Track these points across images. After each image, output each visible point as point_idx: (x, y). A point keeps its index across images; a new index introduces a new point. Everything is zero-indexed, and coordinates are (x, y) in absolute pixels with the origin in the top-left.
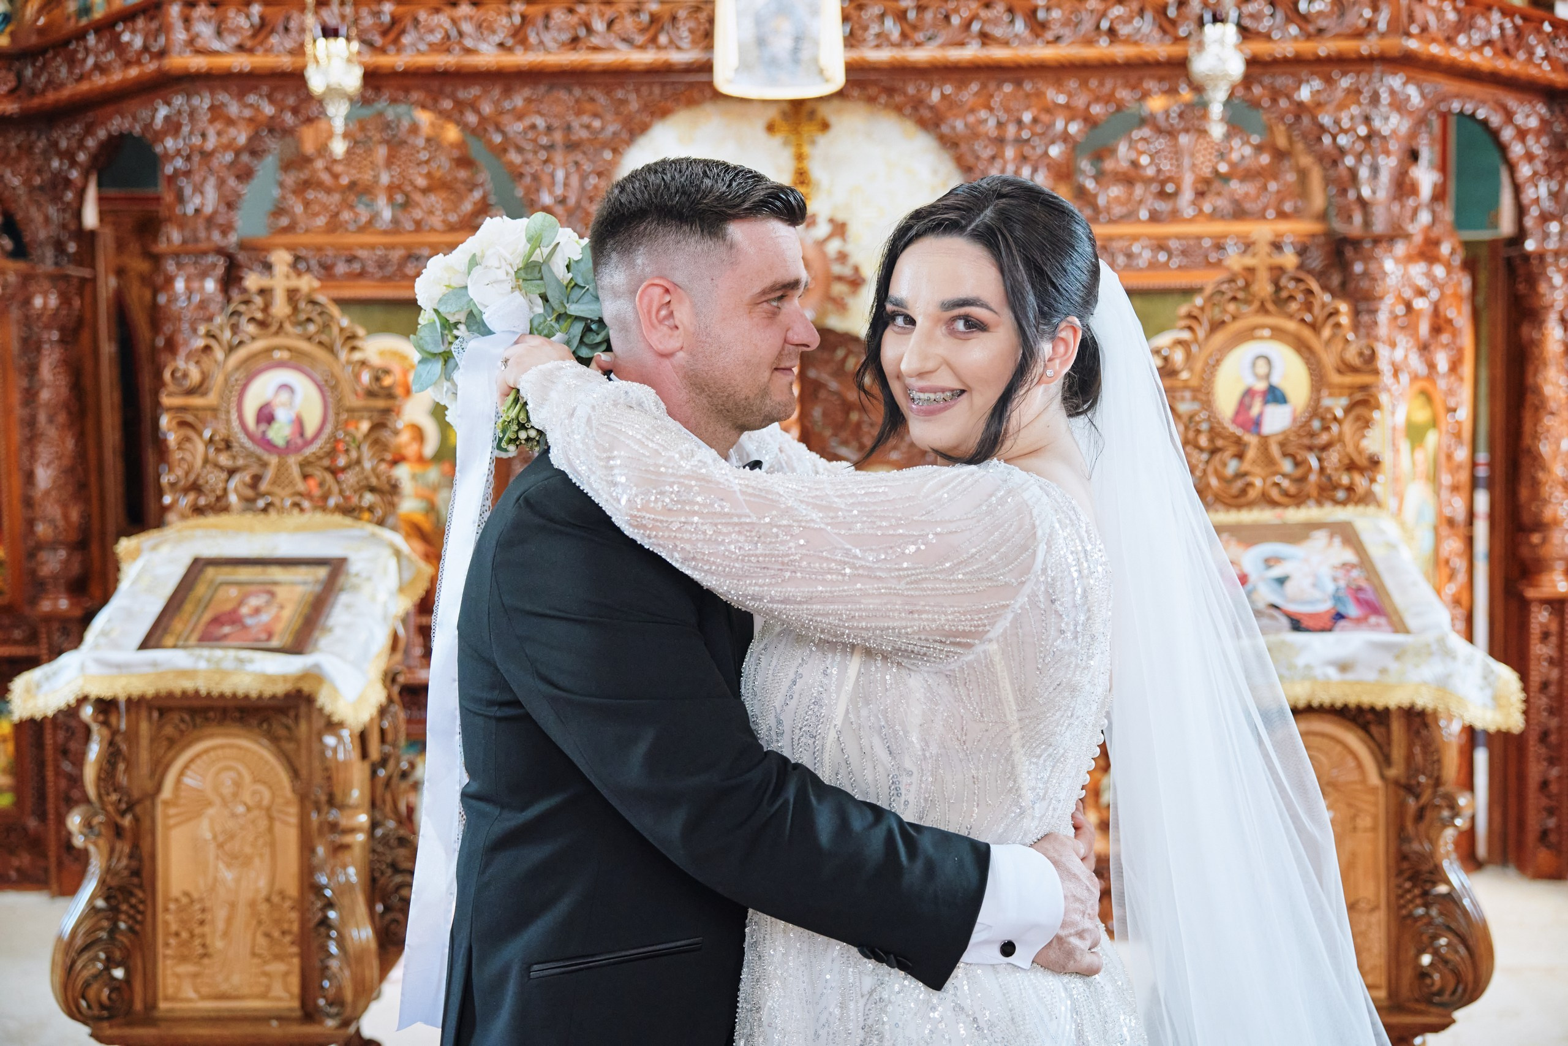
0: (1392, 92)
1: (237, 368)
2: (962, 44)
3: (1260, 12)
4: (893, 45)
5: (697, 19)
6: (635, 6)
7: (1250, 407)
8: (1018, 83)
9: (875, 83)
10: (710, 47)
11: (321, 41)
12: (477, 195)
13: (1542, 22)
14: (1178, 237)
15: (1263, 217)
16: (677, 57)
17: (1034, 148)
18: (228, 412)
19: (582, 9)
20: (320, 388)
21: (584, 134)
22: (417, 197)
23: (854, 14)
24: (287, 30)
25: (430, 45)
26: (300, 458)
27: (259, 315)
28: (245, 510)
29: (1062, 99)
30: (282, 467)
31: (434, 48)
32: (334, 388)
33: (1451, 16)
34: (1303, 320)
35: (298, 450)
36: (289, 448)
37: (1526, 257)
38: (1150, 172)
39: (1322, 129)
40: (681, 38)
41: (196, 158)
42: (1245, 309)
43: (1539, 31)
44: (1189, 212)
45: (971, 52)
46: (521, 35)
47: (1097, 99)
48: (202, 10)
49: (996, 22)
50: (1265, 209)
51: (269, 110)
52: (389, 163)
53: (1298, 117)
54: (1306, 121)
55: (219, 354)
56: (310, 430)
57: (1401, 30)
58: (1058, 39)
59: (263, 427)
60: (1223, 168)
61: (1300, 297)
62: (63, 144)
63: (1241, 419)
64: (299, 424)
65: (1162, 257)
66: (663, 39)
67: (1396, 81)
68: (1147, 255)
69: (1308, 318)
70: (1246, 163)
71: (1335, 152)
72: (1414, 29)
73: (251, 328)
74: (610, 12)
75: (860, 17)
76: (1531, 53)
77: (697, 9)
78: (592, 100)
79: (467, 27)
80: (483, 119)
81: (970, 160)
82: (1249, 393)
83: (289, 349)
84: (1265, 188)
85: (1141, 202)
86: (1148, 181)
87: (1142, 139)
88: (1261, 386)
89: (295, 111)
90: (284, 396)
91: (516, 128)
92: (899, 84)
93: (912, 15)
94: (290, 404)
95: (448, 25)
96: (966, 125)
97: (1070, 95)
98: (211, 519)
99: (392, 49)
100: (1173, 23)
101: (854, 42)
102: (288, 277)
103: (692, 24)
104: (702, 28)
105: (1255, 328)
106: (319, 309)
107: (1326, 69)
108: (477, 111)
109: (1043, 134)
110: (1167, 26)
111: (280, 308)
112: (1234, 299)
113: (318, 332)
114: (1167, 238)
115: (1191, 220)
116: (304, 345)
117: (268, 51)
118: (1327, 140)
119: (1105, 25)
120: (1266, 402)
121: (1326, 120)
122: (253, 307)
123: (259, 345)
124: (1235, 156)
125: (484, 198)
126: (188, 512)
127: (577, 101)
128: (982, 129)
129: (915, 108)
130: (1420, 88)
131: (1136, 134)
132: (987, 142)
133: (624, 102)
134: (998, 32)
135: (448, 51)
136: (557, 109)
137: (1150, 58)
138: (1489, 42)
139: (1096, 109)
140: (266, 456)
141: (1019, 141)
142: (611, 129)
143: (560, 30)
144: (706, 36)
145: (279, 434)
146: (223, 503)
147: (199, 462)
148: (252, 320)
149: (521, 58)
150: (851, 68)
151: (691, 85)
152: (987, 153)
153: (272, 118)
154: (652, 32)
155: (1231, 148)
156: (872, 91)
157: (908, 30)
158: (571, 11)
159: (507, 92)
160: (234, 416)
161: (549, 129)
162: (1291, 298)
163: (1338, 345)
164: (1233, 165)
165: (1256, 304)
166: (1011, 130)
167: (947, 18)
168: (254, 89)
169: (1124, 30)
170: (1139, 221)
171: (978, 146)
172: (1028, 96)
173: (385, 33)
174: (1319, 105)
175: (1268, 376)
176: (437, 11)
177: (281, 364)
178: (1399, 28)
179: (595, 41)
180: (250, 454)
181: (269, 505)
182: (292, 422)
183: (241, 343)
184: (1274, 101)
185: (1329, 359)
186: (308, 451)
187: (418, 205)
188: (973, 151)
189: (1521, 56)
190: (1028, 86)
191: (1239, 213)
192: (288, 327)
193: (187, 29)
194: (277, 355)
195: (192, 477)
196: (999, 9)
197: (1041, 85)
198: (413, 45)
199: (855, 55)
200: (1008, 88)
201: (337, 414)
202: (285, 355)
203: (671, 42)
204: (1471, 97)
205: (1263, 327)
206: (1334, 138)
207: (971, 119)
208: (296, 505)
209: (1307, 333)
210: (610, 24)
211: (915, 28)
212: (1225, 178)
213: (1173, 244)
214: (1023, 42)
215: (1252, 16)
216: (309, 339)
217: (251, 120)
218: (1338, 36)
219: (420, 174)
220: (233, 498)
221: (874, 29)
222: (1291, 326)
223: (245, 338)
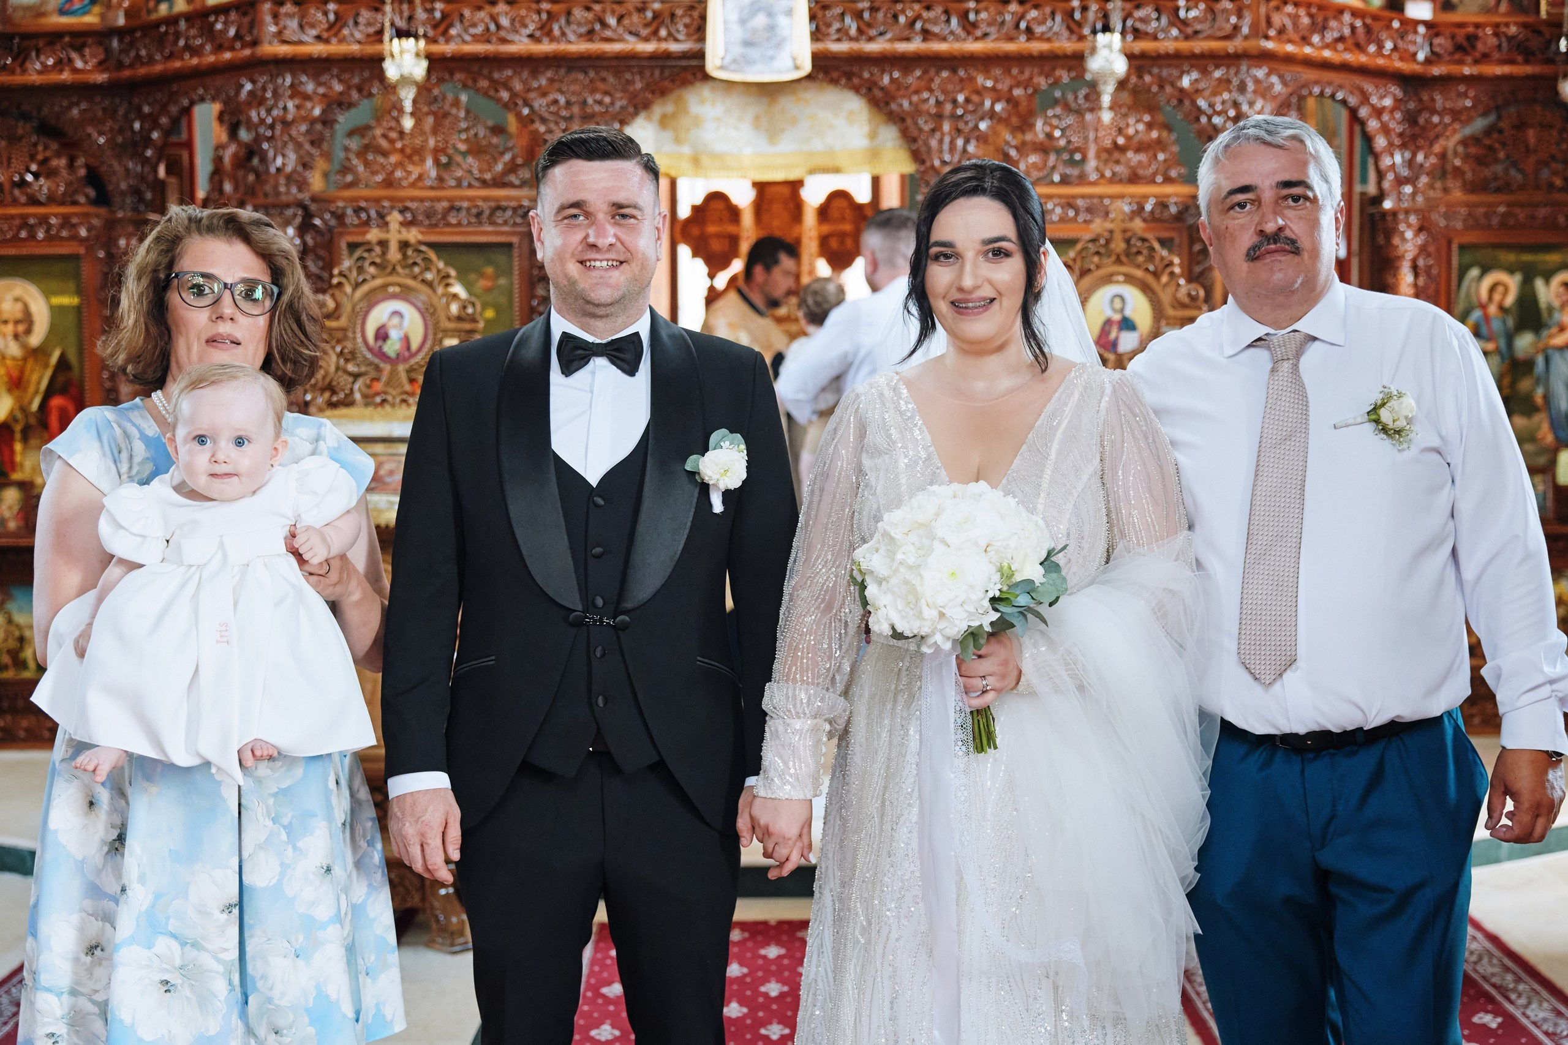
0: (1257, 81)
1: (361, 300)
2: (908, 39)
3: (1148, 15)
4: (851, 39)
5: (691, 16)
6: (640, 5)
7: (1109, 333)
8: (954, 71)
9: (837, 68)
10: (702, 39)
11: (396, 41)
12: (507, 157)
13: (1391, 20)
14: (1083, 197)
15: (1153, 182)
16: (674, 47)
17: (966, 123)
18: (354, 332)
19: (597, 7)
20: (422, 314)
21: (597, 108)
22: (458, 158)
23: (820, 14)
24: (356, 23)
25: (473, 36)
26: (407, 366)
27: (378, 260)
28: (367, 405)
29: (989, 84)
30: (393, 373)
31: (476, 39)
32: (433, 314)
33: (1306, 21)
34: (1147, 270)
35: (406, 360)
36: (399, 358)
37: (1384, 214)
38: (1062, 143)
39: (1199, 110)
40: (678, 31)
41: (279, 128)
42: (1106, 261)
43: (1389, 27)
44: (1093, 177)
45: (916, 45)
46: (547, 29)
47: (1018, 85)
48: (288, 8)
49: (935, 22)
50: (1155, 174)
51: (338, 87)
52: (435, 131)
53: (1180, 101)
54: (1187, 103)
55: (348, 289)
56: (415, 346)
57: (1261, 34)
58: (986, 35)
59: (380, 343)
60: (1121, 141)
61: (1145, 252)
62: (146, 109)
63: (1103, 341)
64: (406, 340)
65: (1071, 213)
66: (663, 33)
67: (1260, 73)
68: (1058, 210)
69: (1151, 268)
70: (1140, 136)
71: (1210, 129)
72: (1272, 33)
73: (372, 270)
74: (619, 9)
75: (824, 16)
76: (1381, 47)
77: (692, 8)
78: (604, 80)
79: (505, 22)
80: (514, 95)
81: (914, 133)
82: (1108, 322)
83: (399, 285)
84: (1155, 156)
85: (1054, 168)
86: (1058, 151)
87: (1055, 116)
88: (1117, 317)
89: (360, 90)
90: (396, 320)
91: (539, 103)
92: (855, 69)
93: (866, 15)
94: (400, 326)
95: (487, 20)
96: (911, 103)
97: (996, 80)
98: (343, 411)
99: (441, 39)
100: (1079, 25)
101: (820, 36)
102: (400, 232)
103: (687, 20)
104: (695, 23)
105: (1112, 275)
106: (422, 256)
107: (1202, 62)
108: (509, 89)
109: (974, 111)
110: (1073, 26)
111: (394, 254)
112: (1098, 253)
113: (421, 273)
114: (1074, 197)
115: (1094, 184)
116: (410, 282)
117: (342, 41)
118: (1204, 120)
119: (1023, 25)
120: (1121, 329)
121: (1202, 103)
122: (373, 254)
123: (378, 282)
124: (1131, 131)
125: (513, 159)
126: (325, 407)
127: (592, 81)
128: (925, 107)
129: (870, 89)
130: (1281, 77)
131: (1050, 113)
132: (927, 117)
133: (629, 82)
134: (936, 29)
135: (489, 41)
136: (573, 88)
137: (1060, 52)
138: (1341, 39)
139: (1017, 92)
140: (382, 365)
141: (954, 117)
142: (618, 104)
143: (579, 24)
144: (699, 30)
145: (392, 347)
146: (350, 399)
147: (332, 369)
148: (373, 263)
149: (546, 47)
150: (816, 57)
151: (685, 69)
152: (927, 128)
153: (341, 93)
154: (654, 25)
155: (1128, 125)
156: (835, 75)
157: (863, 27)
158: (588, 9)
159: (535, 74)
160: (359, 335)
161: (568, 103)
162: (1139, 253)
163: (1172, 288)
164: (1129, 138)
165: (1113, 258)
166: (948, 107)
167: (895, 17)
168: (328, 70)
169: (1039, 30)
170: (1052, 183)
171: (921, 122)
172: (961, 80)
173: (435, 27)
174: (1197, 91)
175: (1122, 310)
176: (479, 8)
177: (394, 296)
178: (1257, 32)
179: (608, 33)
180: (371, 364)
181: (384, 401)
182: (401, 339)
183: (364, 281)
184: (1161, 87)
185: (1166, 297)
186: (413, 361)
187: (458, 165)
188: (916, 124)
189: (1372, 48)
190: (962, 73)
191: (1134, 178)
192: (399, 269)
193: (276, 24)
194: (391, 289)
195: (328, 380)
196: (938, 10)
197: (973, 72)
198: (459, 36)
199: (820, 46)
200: (945, 74)
201: (435, 334)
202: (397, 289)
203: (670, 34)
204: (1330, 83)
205: (1119, 274)
206: (1210, 118)
207: (915, 98)
208: (404, 401)
209: (1150, 279)
210: (620, 19)
211: (869, 25)
212: (1122, 149)
213: (1080, 202)
214: (957, 39)
215: (1141, 20)
216: (415, 278)
217: (324, 95)
218: (1210, 38)
219: (461, 140)
220: (357, 396)
221: (836, 25)
222: (1139, 273)
223: (368, 277)
